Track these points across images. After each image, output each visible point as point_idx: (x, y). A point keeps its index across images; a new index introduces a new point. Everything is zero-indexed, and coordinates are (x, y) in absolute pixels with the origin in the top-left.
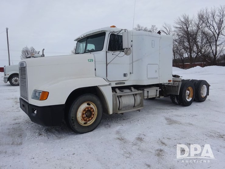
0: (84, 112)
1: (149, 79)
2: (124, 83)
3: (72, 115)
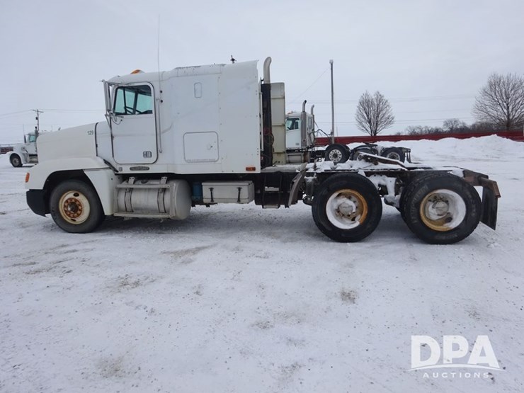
0: (66, 204)
1: (189, 162)
2: (148, 169)
3: (52, 204)
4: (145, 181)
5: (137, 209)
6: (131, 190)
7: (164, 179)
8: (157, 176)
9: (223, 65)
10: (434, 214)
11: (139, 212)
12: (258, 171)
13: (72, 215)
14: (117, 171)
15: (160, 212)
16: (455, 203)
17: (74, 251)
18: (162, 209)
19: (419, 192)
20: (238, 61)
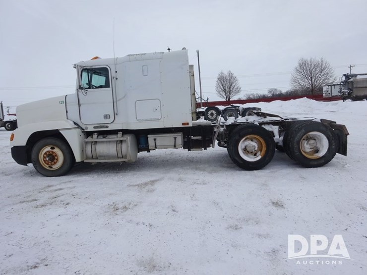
0: (45, 156)
1: (140, 121)
2: (107, 127)
3: (33, 156)
4: (105, 136)
5: (100, 156)
6: (96, 142)
7: (120, 134)
8: (115, 132)
9: (163, 53)
10: (308, 148)
11: (102, 158)
12: (190, 125)
13: (50, 164)
14: (84, 130)
15: (118, 158)
16: (320, 140)
17: (61, 189)
18: (120, 155)
19: (299, 134)
20: (172, 50)
